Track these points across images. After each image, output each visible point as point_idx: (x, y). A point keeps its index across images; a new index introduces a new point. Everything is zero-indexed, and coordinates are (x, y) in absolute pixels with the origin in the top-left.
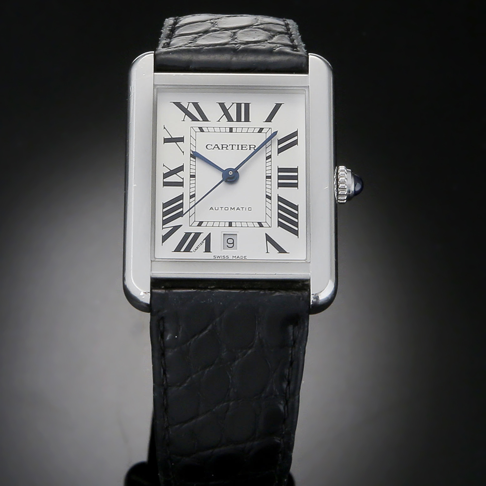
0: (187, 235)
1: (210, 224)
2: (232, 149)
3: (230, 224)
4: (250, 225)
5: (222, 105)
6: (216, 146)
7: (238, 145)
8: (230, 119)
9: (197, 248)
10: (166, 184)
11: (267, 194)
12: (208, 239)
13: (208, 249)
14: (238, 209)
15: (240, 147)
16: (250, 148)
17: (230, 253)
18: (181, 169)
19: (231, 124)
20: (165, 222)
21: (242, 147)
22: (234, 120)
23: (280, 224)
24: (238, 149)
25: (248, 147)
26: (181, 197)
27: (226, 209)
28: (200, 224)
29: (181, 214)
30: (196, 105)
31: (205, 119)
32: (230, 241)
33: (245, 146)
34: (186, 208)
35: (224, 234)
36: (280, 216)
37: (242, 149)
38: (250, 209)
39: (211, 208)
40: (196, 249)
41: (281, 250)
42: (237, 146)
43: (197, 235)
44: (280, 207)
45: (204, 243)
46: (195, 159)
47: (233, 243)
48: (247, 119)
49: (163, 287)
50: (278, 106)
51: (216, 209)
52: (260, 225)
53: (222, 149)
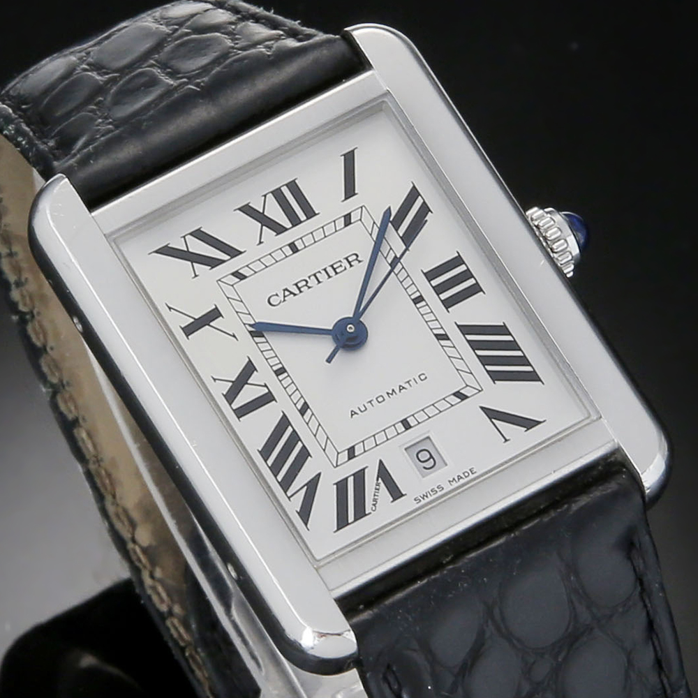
0: (341, 486)
1: (370, 443)
2: (319, 282)
3: (406, 425)
4: (443, 405)
5: (247, 210)
6: (287, 293)
7: (325, 270)
8: (279, 229)
9: (375, 500)
10: (241, 412)
11: (436, 332)
12: (383, 473)
13: (396, 493)
14: (401, 388)
15: (330, 270)
16: (349, 262)
17: (440, 478)
18: (249, 369)
19: (287, 238)
20: (285, 484)
21: (334, 269)
22: (288, 227)
23: (496, 377)
24: (329, 277)
25: (345, 263)
26: (284, 422)
27: (380, 400)
28: (351, 453)
29: (305, 454)
30: (199, 235)
31: (233, 253)
32: (426, 457)
33: (339, 264)
34: (306, 438)
35: (406, 449)
36: (485, 361)
37: (336, 273)
38: (423, 377)
39: (353, 413)
40: (374, 505)
41: (529, 424)
42: (323, 272)
43: (360, 477)
44: (475, 345)
45: (382, 485)
46: (263, 336)
47: (431, 457)
48: (310, 213)
49: (361, 607)
50: (349, 159)
51: (363, 409)
52: (460, 396)
53: (301, 292)
